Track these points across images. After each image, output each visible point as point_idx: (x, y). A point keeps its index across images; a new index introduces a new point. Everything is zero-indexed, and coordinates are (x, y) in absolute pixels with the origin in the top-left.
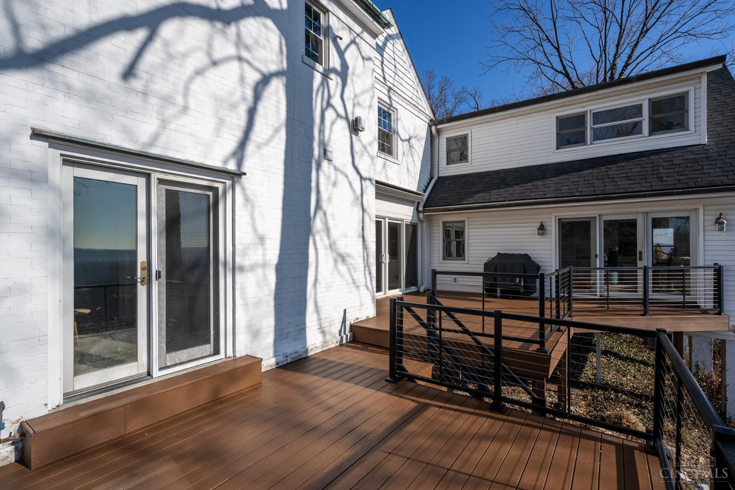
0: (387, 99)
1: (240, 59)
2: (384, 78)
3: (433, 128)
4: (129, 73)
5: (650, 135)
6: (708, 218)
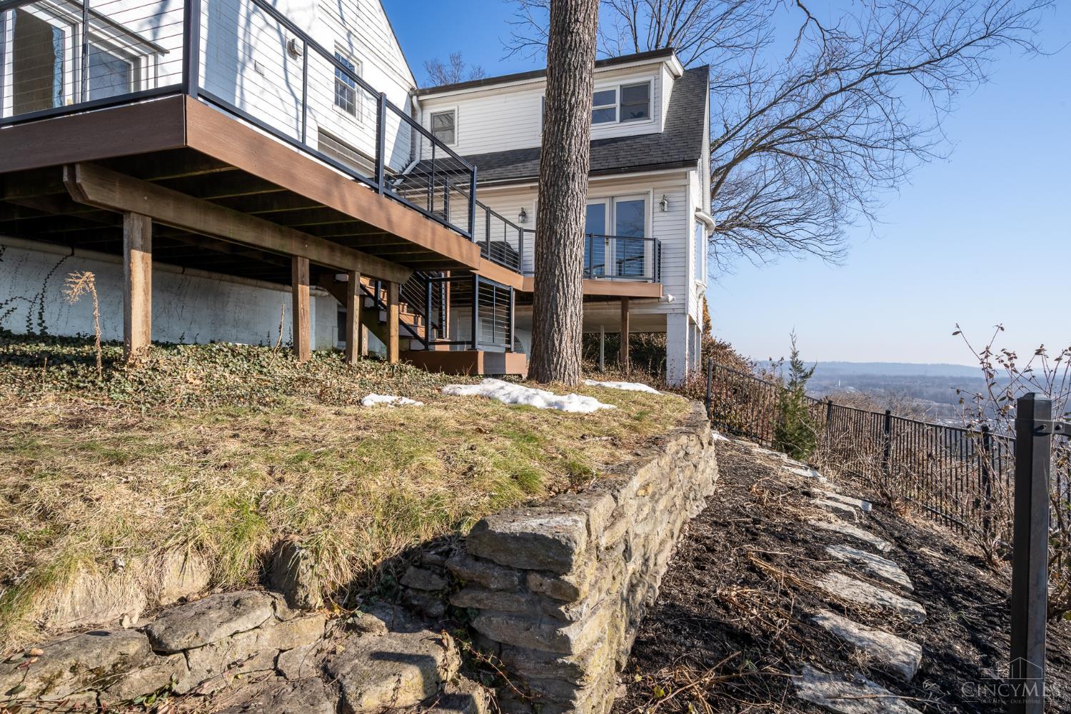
0: (346, 45)
2: (343, 18)
3: (415, 98)
5: (621, 121)
6: (656, 200)
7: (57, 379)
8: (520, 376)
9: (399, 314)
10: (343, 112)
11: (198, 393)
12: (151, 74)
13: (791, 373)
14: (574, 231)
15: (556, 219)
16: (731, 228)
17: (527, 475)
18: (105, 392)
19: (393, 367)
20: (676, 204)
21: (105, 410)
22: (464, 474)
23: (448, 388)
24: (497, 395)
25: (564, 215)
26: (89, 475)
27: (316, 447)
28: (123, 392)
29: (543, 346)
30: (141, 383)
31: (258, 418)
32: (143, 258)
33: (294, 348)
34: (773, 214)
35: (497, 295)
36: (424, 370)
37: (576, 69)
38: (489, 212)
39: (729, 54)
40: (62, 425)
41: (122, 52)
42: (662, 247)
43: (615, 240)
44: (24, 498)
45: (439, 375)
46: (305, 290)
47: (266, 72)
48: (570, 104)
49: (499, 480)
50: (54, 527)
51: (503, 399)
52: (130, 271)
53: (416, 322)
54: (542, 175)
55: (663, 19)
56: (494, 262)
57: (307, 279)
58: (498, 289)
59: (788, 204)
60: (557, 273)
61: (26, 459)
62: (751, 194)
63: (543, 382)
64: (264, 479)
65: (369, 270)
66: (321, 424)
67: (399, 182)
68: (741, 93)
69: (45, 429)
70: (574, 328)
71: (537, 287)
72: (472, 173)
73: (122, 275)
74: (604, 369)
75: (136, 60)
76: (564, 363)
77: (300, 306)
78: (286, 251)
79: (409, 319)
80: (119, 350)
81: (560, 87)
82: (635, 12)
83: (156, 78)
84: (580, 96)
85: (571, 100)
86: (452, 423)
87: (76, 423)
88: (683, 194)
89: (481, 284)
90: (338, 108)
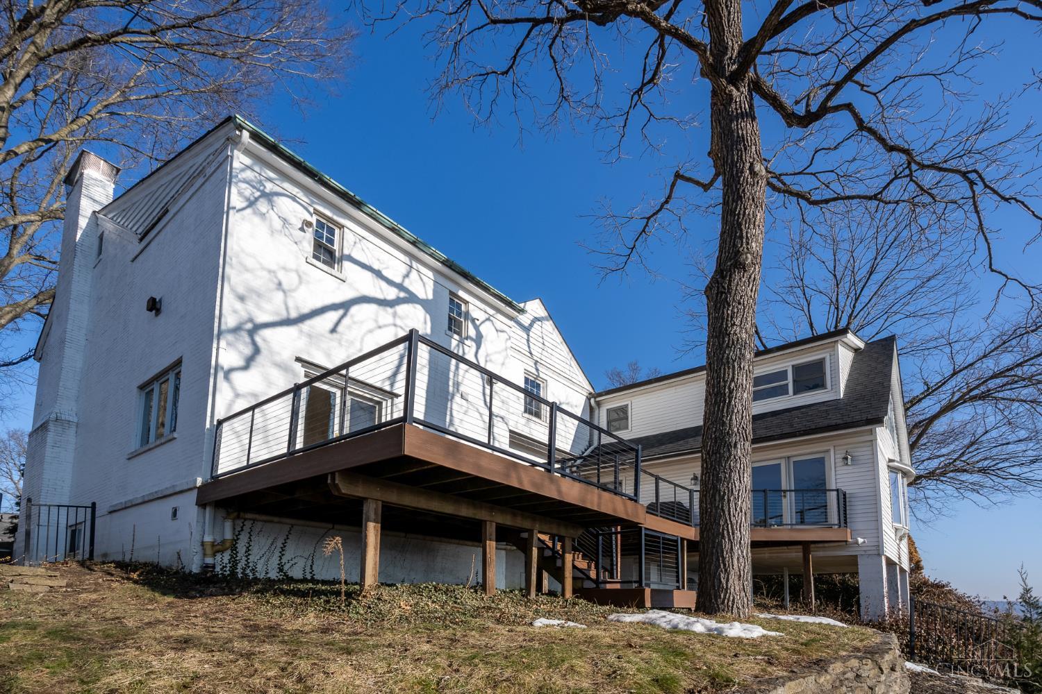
0: (534, 371)
1: (395, 325)
2: (531, 353)
3: (592, 400)
4: (333, 331)
5: (795, 394)
6: (837, 456)
7: (317, 604)
8: (690, 609)
9: (572, 561)
10: (530, 417)
11: (407, 615)
12: (389, 411)
13: (1023, 609)
14: (737, 488)
15: (719, 480)
16: (944, 474)
17: (667, 679)
18: (346, 614)
19: (567, 601)
20: (861, 458)
21: (344, 624)
22: (609, 675)
23: (613, 617)
24: (658, 622)
25: (727, 476)
26: (329, 659)
27: (487, 651)
28: (357, 613)
29: (709, 583)
30: (370, 608)
31: (448, 632)
32: (375, 527)
33: (483, 586)
34: (1000, 457)
35: (663, 543)
36: (594, 603)
37: (734, 361)
38: (657, 479)
39: (924, 321)
40: (317, 631)
41: (371, 400)
42: (847, 496)
43: (793, 493)
44: (290, 670)
45: (608, 607)
46: (491, 545)
47: (470, 398)
48: (729, 388)
49: (640, 682)
50: (305, 687)
51: (663, 625)
52: (366, 536)
53: (589, 567)
54: (704, 446)
55: (841, 304)
56: (664, 518)
57: (494, 537)
58: (664, 539)
59: (1022, 446)
60: (722, 523)
61: (293, 648)
62: (966, 442)
63: (711, 614)
64: (444, 669)
65: (545, 528)
66: (495, 637)
67: (579, 462)
68: (940, 352)
69: (306, 633)
70: (742, 568)
71: (702, 536)
72: (637, 451)
73: (361, 538)
74: (789, 605)
75: (380, 403)
76: (731, 598)
77: (488, 556)
78: (477, 518)
79: (582, 564)
80: (357, 587)
81: (719, 377)
82: (809, 305)
83: (392, 413)
84: (740, 381)
85: (730, 385)
86: (608, 640)
87: (325, 631)
88: (870, 448)
89: (646, 535)
90: (527, 415)
